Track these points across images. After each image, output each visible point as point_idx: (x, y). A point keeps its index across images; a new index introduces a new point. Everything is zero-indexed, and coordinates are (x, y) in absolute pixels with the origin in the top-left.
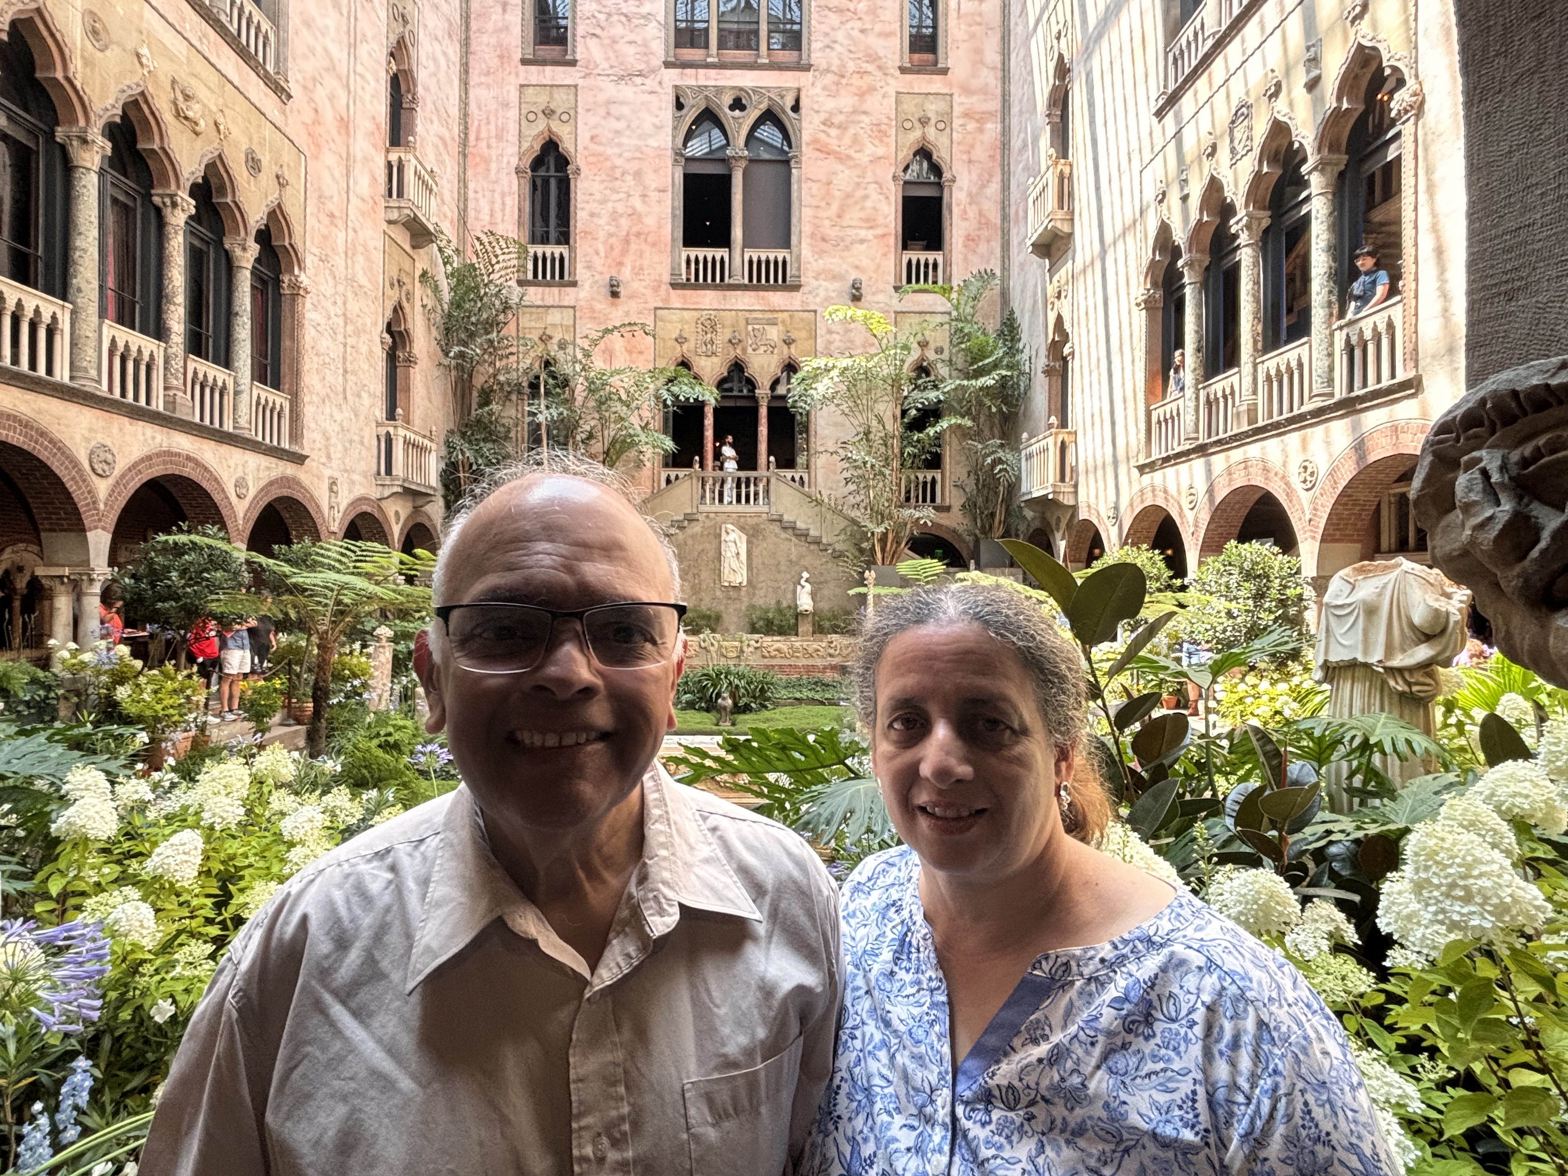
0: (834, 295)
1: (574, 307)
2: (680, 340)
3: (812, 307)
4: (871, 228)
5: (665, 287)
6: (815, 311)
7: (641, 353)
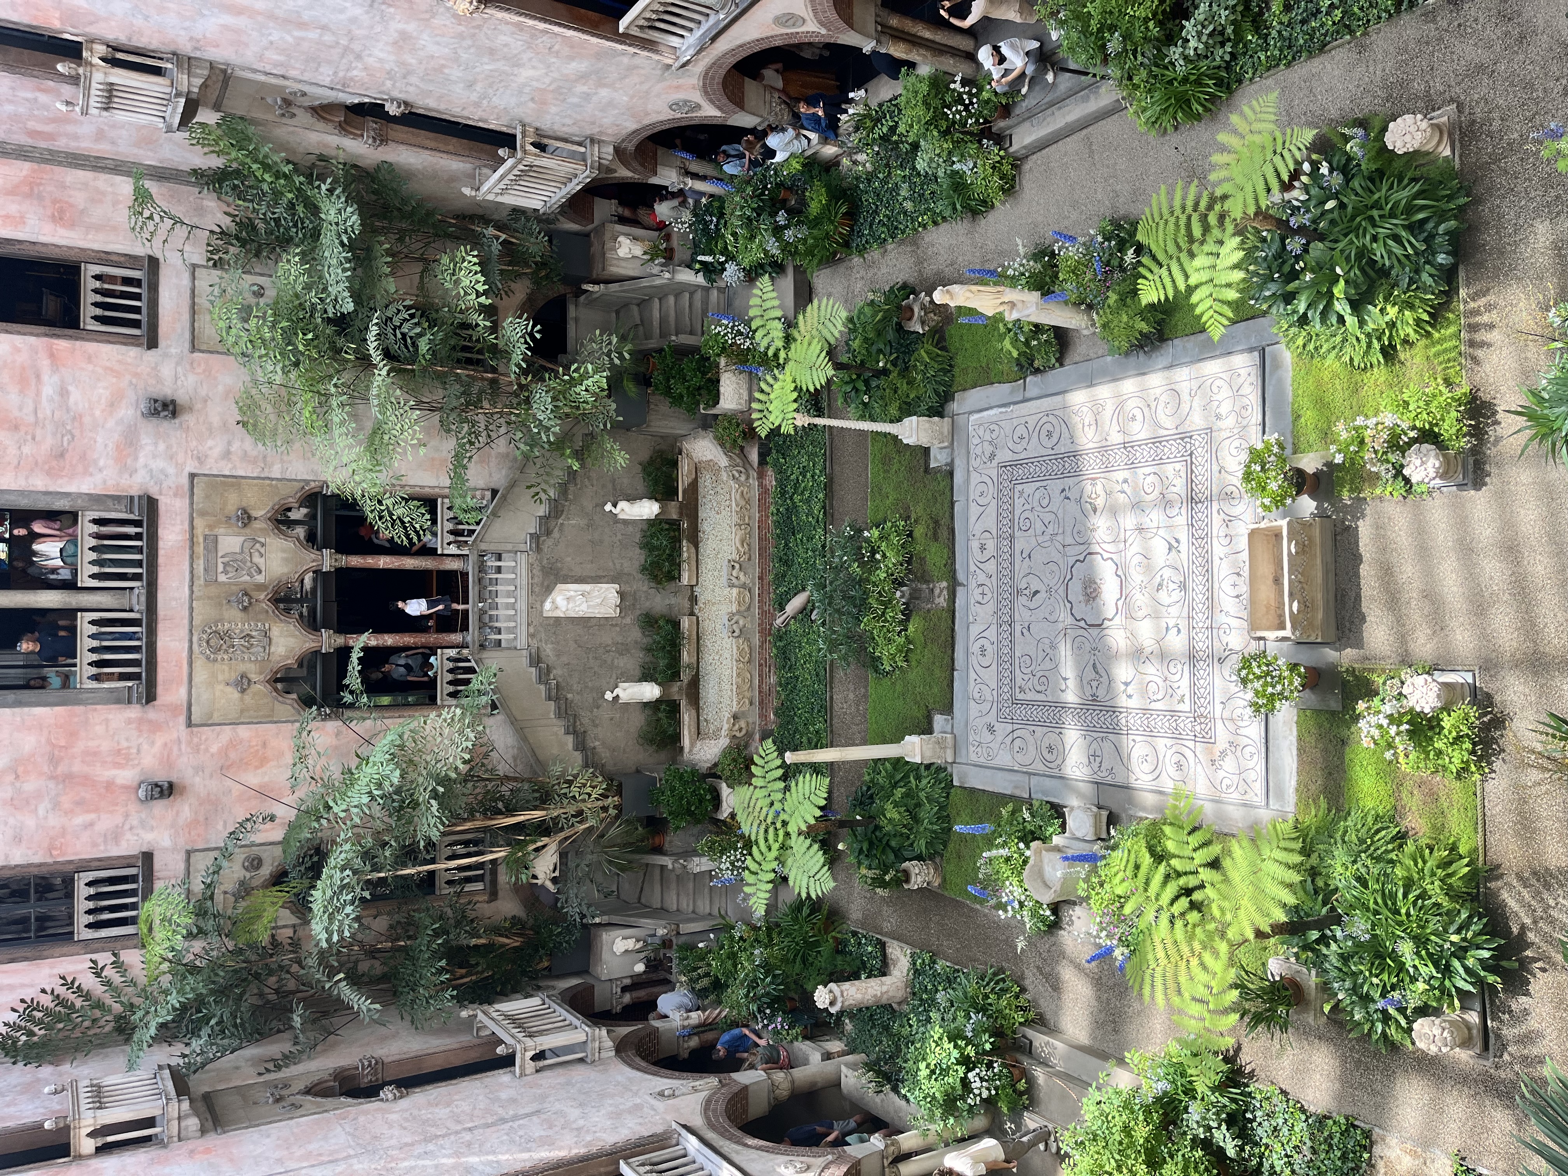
0: (162, 447)
1: (189, 853)
2: (243, 683)
3: (185, 481)
4: (38, 377)
5: (151, 713)
6: (192, 476)
7: (264, 745)
